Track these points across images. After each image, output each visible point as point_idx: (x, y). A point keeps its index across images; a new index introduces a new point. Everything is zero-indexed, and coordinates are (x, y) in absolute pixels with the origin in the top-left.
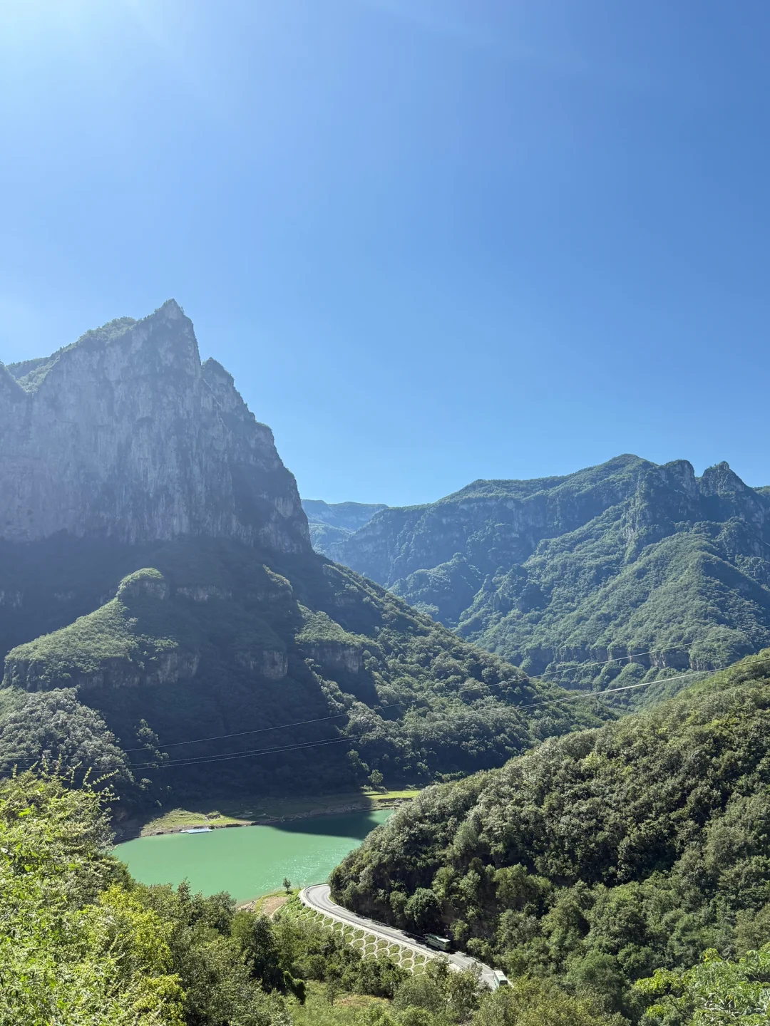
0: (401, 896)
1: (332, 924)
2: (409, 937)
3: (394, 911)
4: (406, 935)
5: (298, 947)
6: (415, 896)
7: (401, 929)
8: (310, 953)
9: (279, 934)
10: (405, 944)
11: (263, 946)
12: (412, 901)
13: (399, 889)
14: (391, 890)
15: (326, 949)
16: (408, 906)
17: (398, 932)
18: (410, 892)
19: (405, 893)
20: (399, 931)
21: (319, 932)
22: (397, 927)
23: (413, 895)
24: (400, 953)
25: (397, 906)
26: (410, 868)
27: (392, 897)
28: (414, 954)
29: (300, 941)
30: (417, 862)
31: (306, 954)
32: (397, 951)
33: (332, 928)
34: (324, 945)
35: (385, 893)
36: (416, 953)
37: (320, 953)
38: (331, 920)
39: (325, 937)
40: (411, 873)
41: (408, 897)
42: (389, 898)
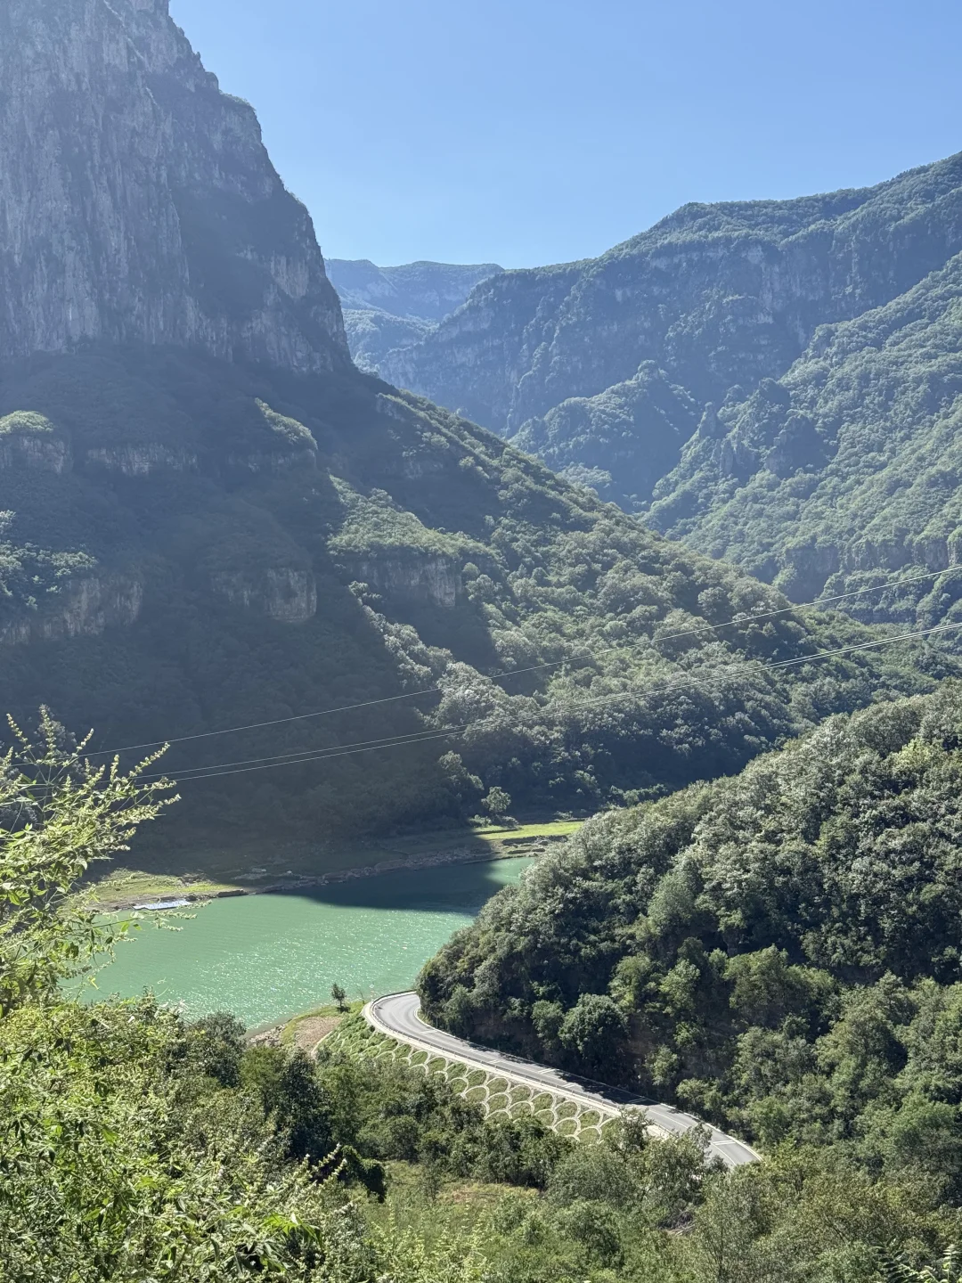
0: (552, 1009)
1: (427, 1061)
2: (569, 1080)
3: (540, 1035)
4: (563, 1077)
5: (367, 1103)
6: (577, 1010)
7: (553, 1067)
8: (389, 1113)
9: (332, 1084)
10: (563, 1093)
11: (302, 1104)
12: (573, 1016)
13: (550, 997)
14: (533, 998)
15: (419, 1106)
16: (566, 1025)
17: (548, 1073)
18: (569, 1002)
19: (559, 1003)
20: (550, 1070)
21: (403, 1077)
22: (548, 1064)
23: (575, 1006)
24: (553, 1109)
25: (545, 1027)
26: (567, 959)
27: (536, 1011)
28: (579, 1109)
29: (370, 1094)
30: (580, 949)
31: (382, 1115)
32: (549, 1105)
33: (427, 1068)
34: (413, 1099)
35: (522, 1005)
36: (584, 1108)
37: (408, 1113)
38: (424, 1054)
39: (414, 1085)
40: (569, 968)
41: (565, 1010)
42: (530, 1013)
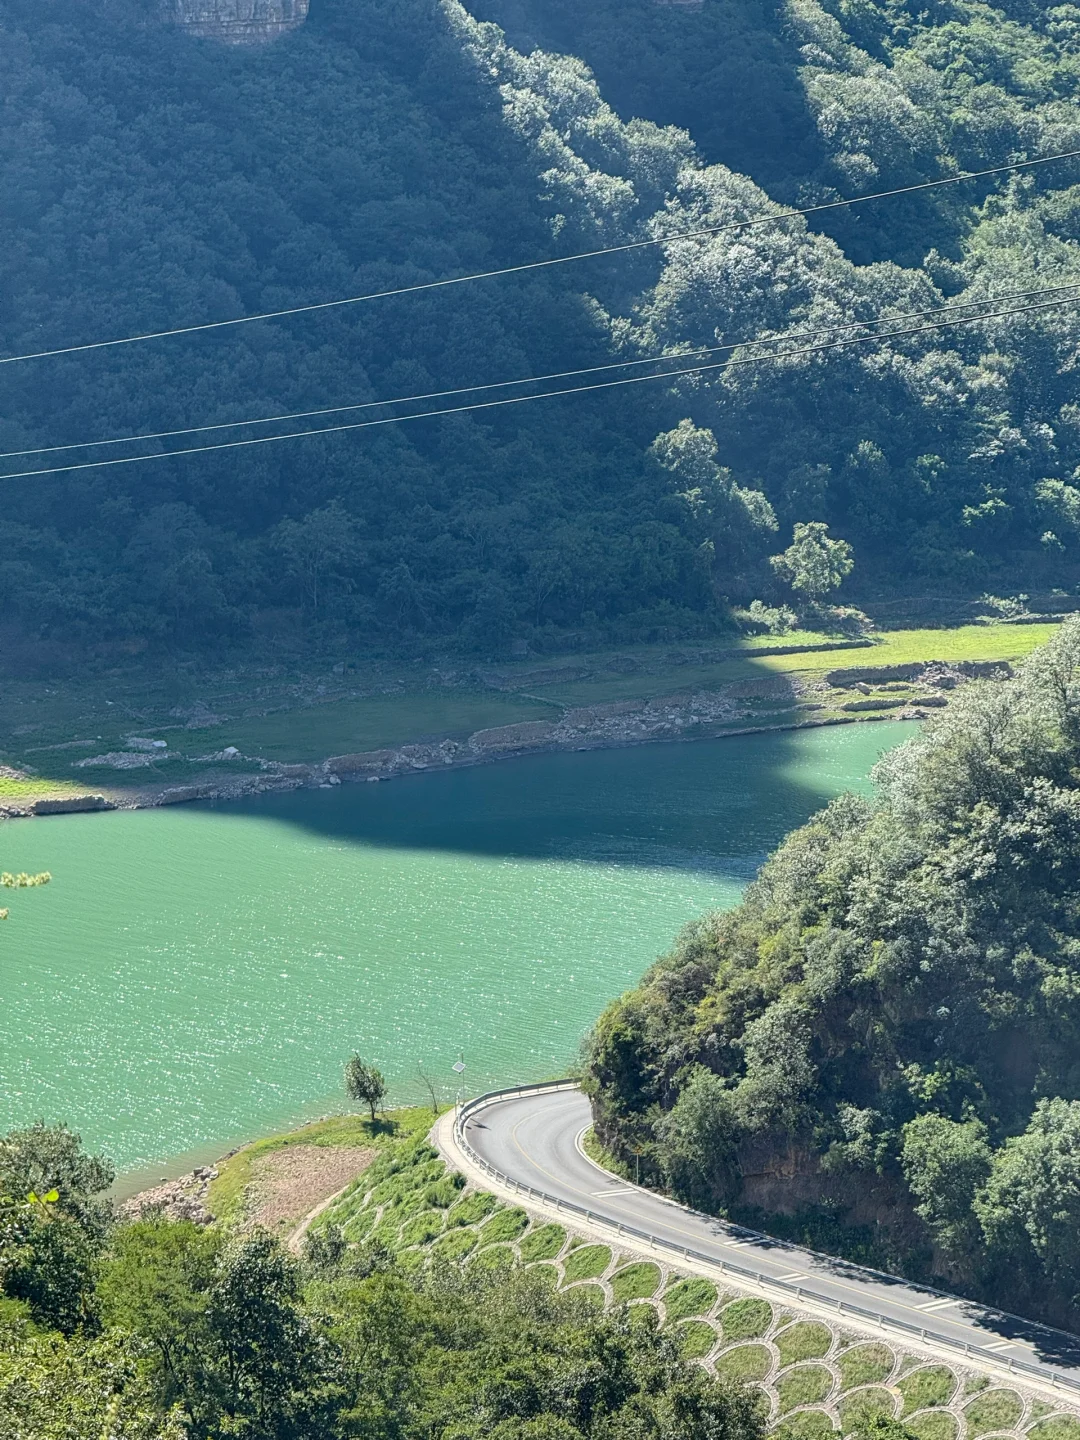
0: (961, 1138)
1: (610, 1271)
2: (1007, 1330)
3: (923, 1210)
4: (984, 1323)
5: (441, 1379)
6: (1032, 1140)
7: (958, 1292)
8: (505, 1409)
9: (349, 1324)
10: (981, 1367)
11: (266, 1376)
12: (1011, 1162)
13: (949, 1104)
14: (907, 1107)
15: (587, 1393)
16: (996, 1184)
17: (945, 1309)
18: (1005, 1123)
19: (976, 1124)
20: (950, 1302)
21: (542, 1314)
22: (942, 1286)
23: (1021, 1132)
24: (956, 1407)
25: (939, 1186)
26: (1004, 1004)
27: (911, 1146)
28: (1028, 1409)
29: (451, 1355)
30: (1040, 977)
31: (484, 1413)
32: (944, 1397)
33: (608, 1291)
34: (569, 1373)
35: (874, 1128)
36: (1040, 1408)
37: (558, 1409)
38: (602, 1253)
39: (571, 1334)
40: (1008, 1025)
41: (995, 1143)
42: (895, 1147)
